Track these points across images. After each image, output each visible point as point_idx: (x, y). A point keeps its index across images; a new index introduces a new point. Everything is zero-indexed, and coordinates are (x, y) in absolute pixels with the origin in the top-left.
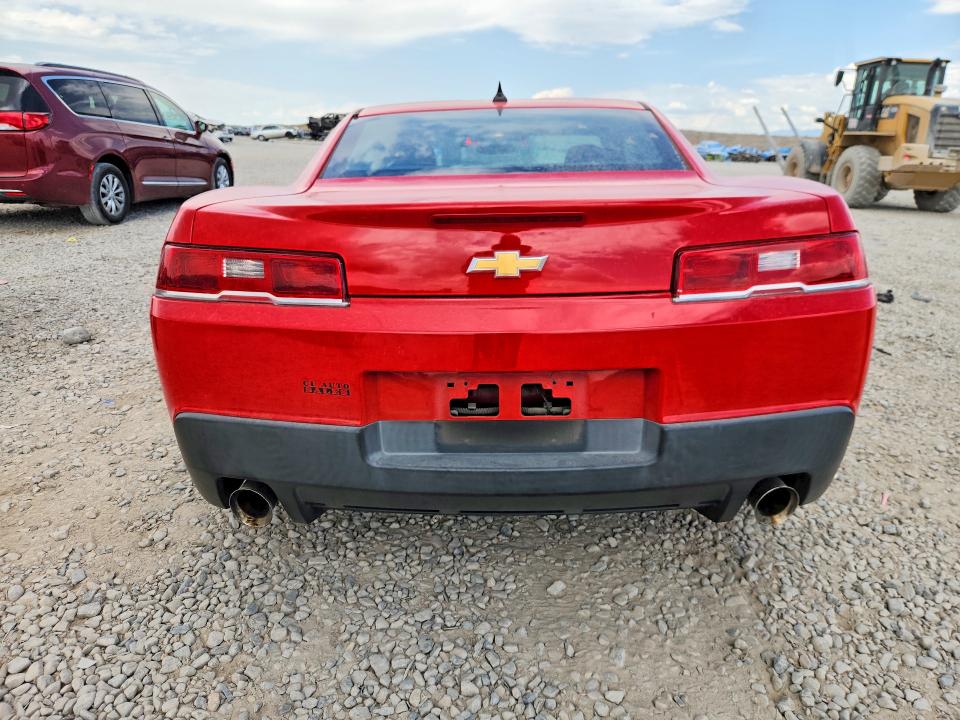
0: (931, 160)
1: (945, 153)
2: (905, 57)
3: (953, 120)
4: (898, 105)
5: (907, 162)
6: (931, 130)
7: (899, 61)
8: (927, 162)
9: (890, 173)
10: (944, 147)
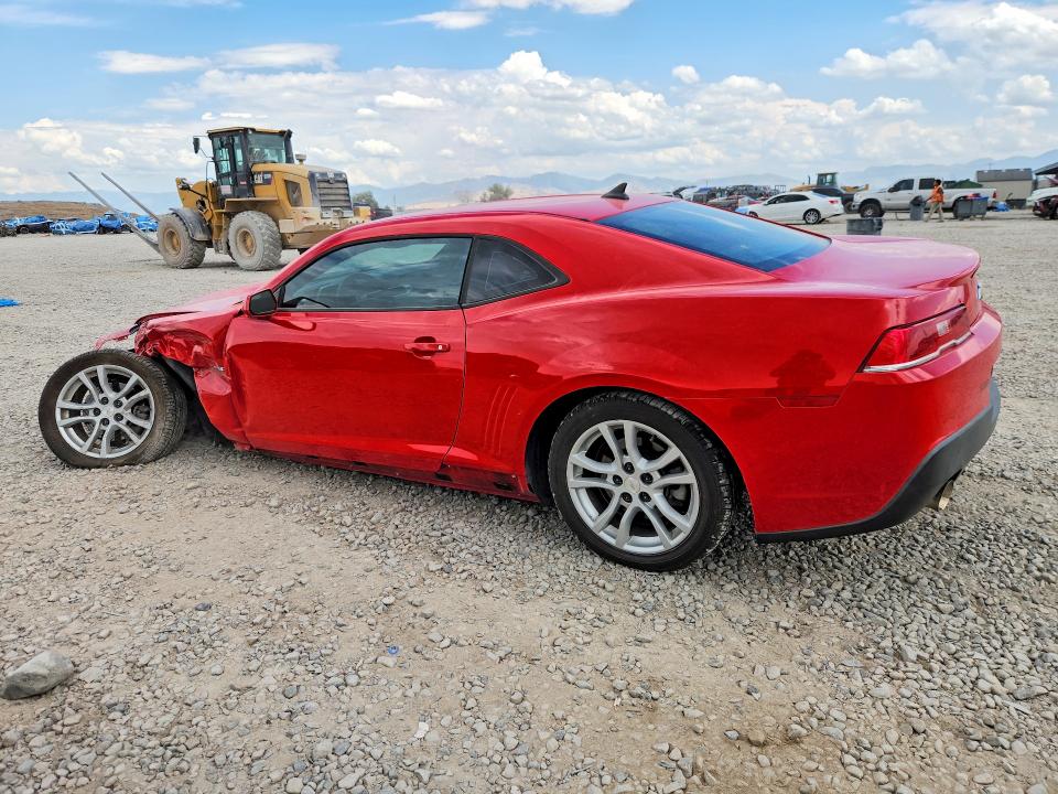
0: (323, 221)
1: (330, 214)
2: (258, 127)
3: (326, 185)
4: (271, 172)
5: (306, 224)
6: (314, 194)
7: (253, 130)
8: (321, 222)
9: (292, 234)
10: (328, 208)
